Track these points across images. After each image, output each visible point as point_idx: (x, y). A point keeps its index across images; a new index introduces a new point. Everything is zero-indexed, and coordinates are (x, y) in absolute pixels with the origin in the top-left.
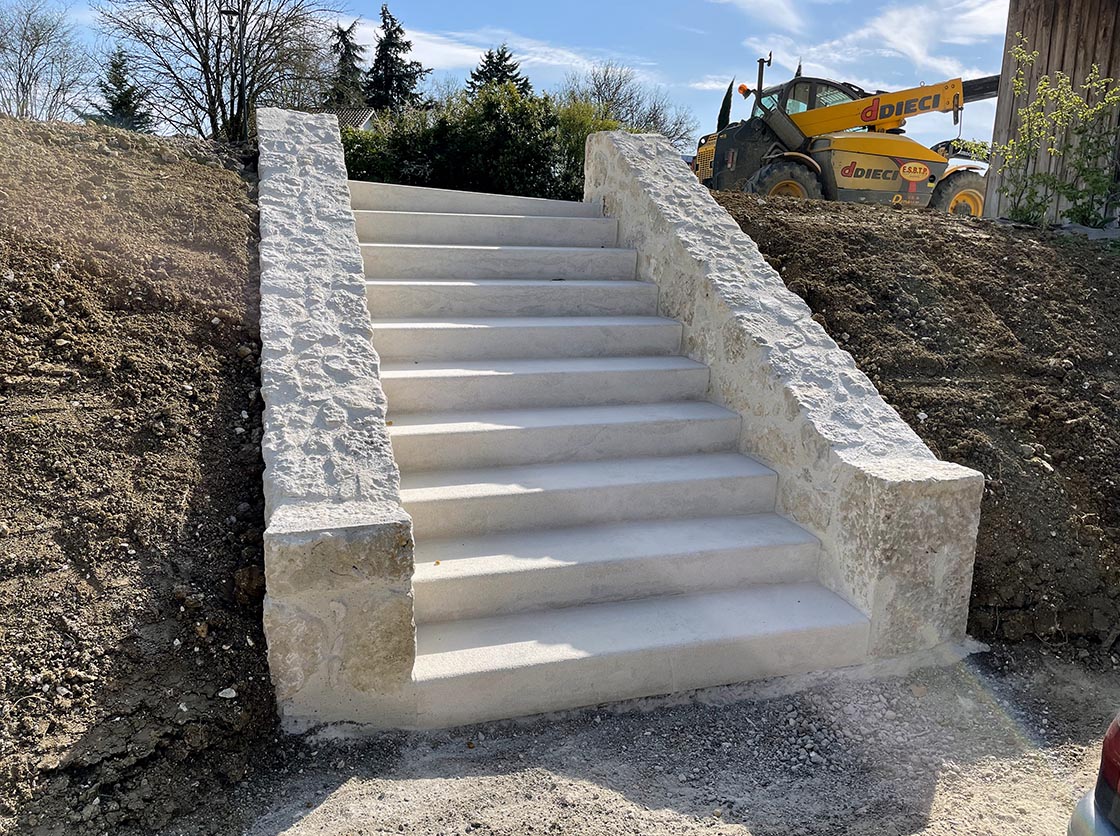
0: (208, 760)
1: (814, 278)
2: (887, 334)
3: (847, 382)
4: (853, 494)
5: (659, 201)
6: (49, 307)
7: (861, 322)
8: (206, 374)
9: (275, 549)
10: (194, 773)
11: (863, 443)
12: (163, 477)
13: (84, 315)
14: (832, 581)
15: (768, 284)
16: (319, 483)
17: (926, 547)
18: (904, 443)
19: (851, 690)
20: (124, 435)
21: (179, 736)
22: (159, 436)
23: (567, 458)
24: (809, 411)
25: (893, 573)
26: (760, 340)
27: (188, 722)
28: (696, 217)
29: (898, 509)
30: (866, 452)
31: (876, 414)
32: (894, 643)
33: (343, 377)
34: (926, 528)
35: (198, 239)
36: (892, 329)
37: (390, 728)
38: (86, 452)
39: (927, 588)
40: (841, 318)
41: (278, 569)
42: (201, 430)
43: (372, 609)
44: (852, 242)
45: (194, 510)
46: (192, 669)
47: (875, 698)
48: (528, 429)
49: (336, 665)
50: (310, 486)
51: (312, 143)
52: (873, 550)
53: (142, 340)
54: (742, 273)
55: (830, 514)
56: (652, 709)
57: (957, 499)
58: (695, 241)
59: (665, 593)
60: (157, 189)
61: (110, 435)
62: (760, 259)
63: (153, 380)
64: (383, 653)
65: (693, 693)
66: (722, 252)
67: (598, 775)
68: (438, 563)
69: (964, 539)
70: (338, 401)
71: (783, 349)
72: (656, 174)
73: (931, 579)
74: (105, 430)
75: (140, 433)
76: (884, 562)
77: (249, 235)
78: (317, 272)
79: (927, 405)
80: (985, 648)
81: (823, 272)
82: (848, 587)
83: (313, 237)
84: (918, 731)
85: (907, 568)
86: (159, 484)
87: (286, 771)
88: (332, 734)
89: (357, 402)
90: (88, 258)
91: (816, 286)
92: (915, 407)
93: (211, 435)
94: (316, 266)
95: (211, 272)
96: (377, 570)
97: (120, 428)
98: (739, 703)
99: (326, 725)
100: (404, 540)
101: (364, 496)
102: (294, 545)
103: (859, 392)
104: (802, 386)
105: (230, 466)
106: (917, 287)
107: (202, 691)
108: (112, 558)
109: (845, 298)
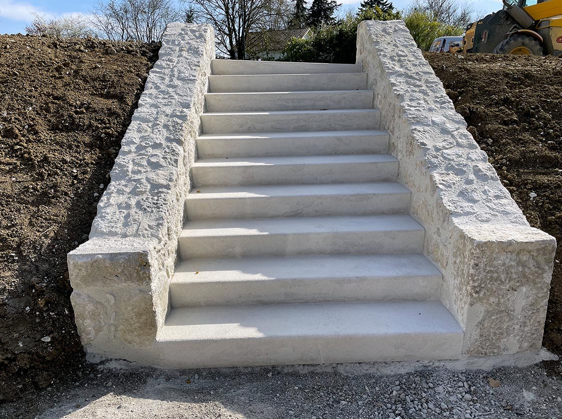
0: (29, 374)
1: (478, 103)
2: (520, 139)
3: (477, 171)
4: (459, 247)
5: (385, 60)
6: (18, 129)
7: (503, 131)
8: (87, 164)
9: (71, 263)
10: (19, 380)
11: (475, 213)
12: (45, 219)
13: (36, 133)
14: (448, 303)
15: (442, 108)
16: (118, 226)
17: (508, 287)
18: (506, 213)
19: (446, 376)
20: (32, 196)
21: (14, 360)
22: (50, 197)
23: (296, 215)
24: (442, 190)
25: (482, 302)
26: (423, 144)
27: (21, 353)
28: (406, 68)
29: (485, 260)
30: (475, 219)
31: (492, 193)
32: (483, 348)
33: (156, 166)
34: (507, 274)
35: (108, 93)
36: (527, 136)
37: (147, 365)
38: (10, 204)
39: (509, 315)
40: (489, 129)
41: (75, 274)
42: (75, 195)
43: (129, 300)
44: (514, 79)
45: (56, 237)
46: (32, 324)
47: (460, 384)
48: (272, 197)
49: (113, 329)
50: (113, 227)
51: (191, 39)
52: (466, 286)
53: (61, 146)
54: (426, 101)
55: (448, 259)
56: (307, 372)
57: (533, 256)
58: (400, 82)
59: (333, 301)
60: (96, 67)
61: (25, 196)
62: (444, 92)
63: (57, 167)
64: (138, 325)
65: (334, 365)
66: (416, 89)
67: (251, 412)
68: (197, 273)
69: (540, 283)
70: (148, 180)
71: (437, 150)
72: (389, 43)
73: (512, 308)
74: (23, 193)
75: (41, 195)
76: (474, 295)
77: (137, 89)
78: (164, 109)
79: (537, 187)
80: (555, 357)
81: (486, 99)
82: (455, 307)
83: (171, 90)
84: (486, 411)
85: (492, 300)
86: (41, 223)
87: (78, 384)
88: (113, 365)
89: (157, 180)
90: (47, 104)
91: (477, 108)
92: (528, 189)
93: (80, 197)
94: (165, 105)
95: (110, 109)
96: (129, 278)
97: (31, 192)
98: (365, 375)
99: (111, 360)
100: (144, 262)
101: (139, 235)
102: (80, 262)
103: (484, 178)
104: (443, 174)
105: (84, 214)
106: (554, 107)
107: (33, 336)
108: (5, 261)
109: (496, 116)
